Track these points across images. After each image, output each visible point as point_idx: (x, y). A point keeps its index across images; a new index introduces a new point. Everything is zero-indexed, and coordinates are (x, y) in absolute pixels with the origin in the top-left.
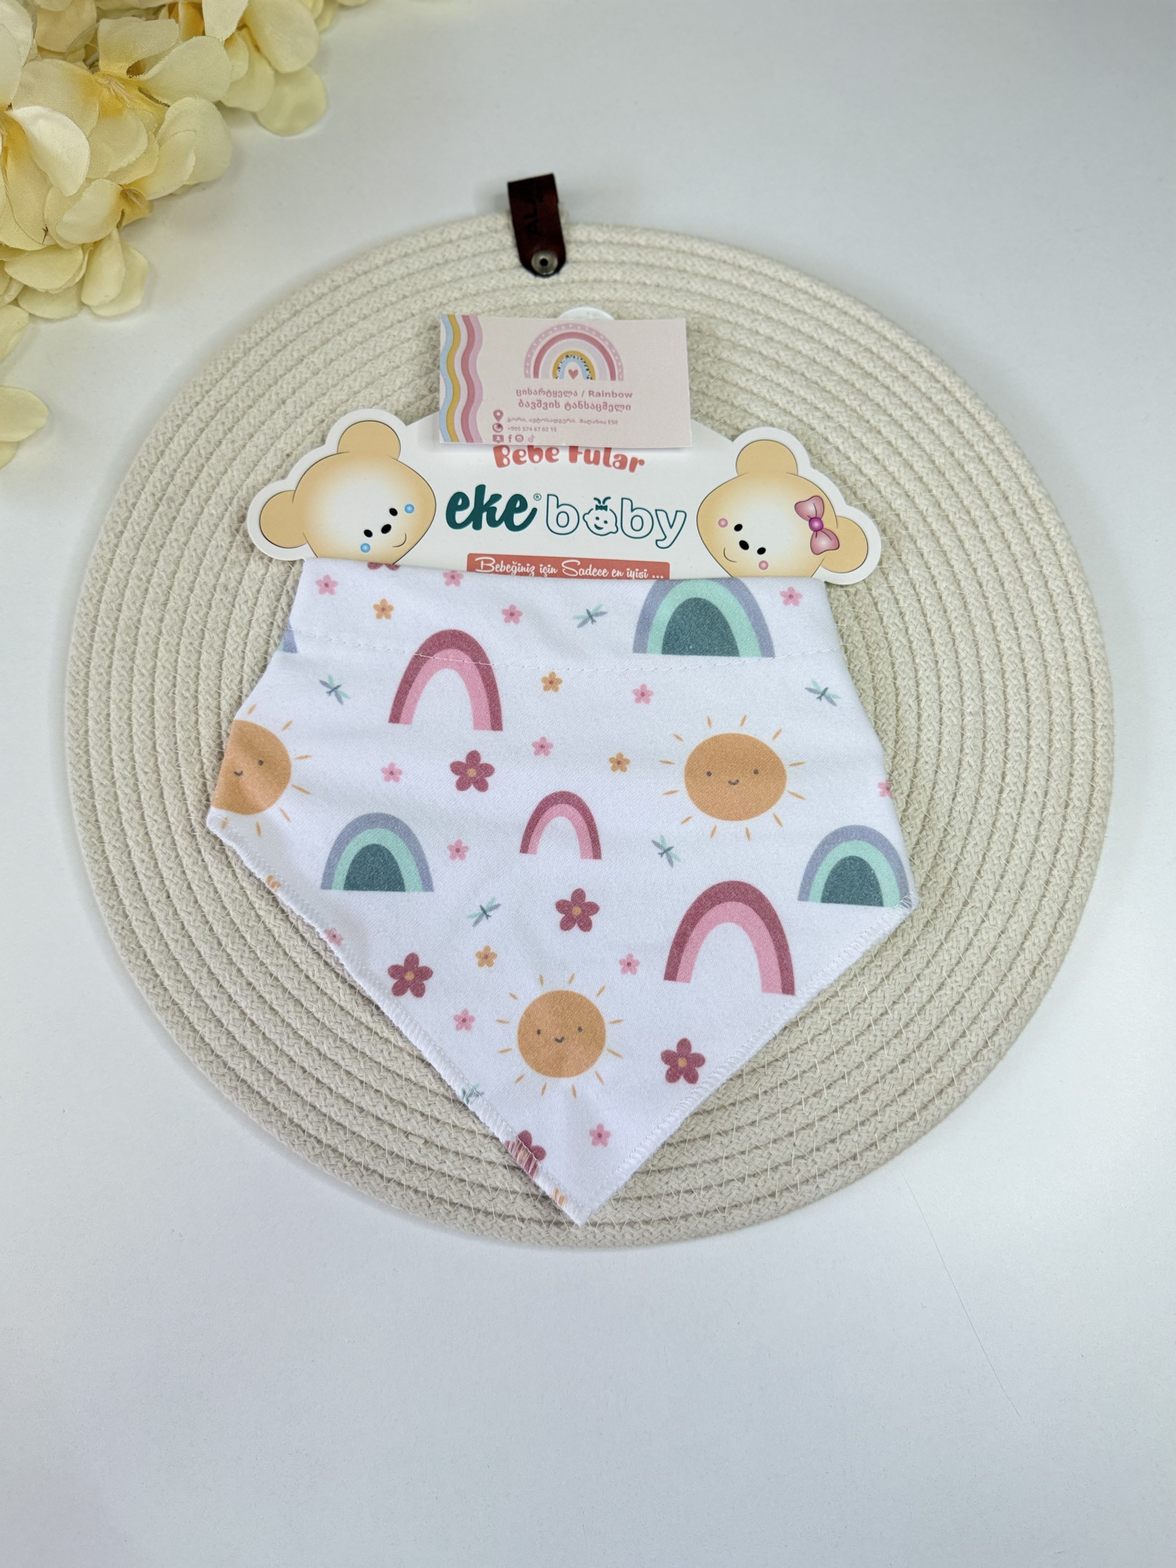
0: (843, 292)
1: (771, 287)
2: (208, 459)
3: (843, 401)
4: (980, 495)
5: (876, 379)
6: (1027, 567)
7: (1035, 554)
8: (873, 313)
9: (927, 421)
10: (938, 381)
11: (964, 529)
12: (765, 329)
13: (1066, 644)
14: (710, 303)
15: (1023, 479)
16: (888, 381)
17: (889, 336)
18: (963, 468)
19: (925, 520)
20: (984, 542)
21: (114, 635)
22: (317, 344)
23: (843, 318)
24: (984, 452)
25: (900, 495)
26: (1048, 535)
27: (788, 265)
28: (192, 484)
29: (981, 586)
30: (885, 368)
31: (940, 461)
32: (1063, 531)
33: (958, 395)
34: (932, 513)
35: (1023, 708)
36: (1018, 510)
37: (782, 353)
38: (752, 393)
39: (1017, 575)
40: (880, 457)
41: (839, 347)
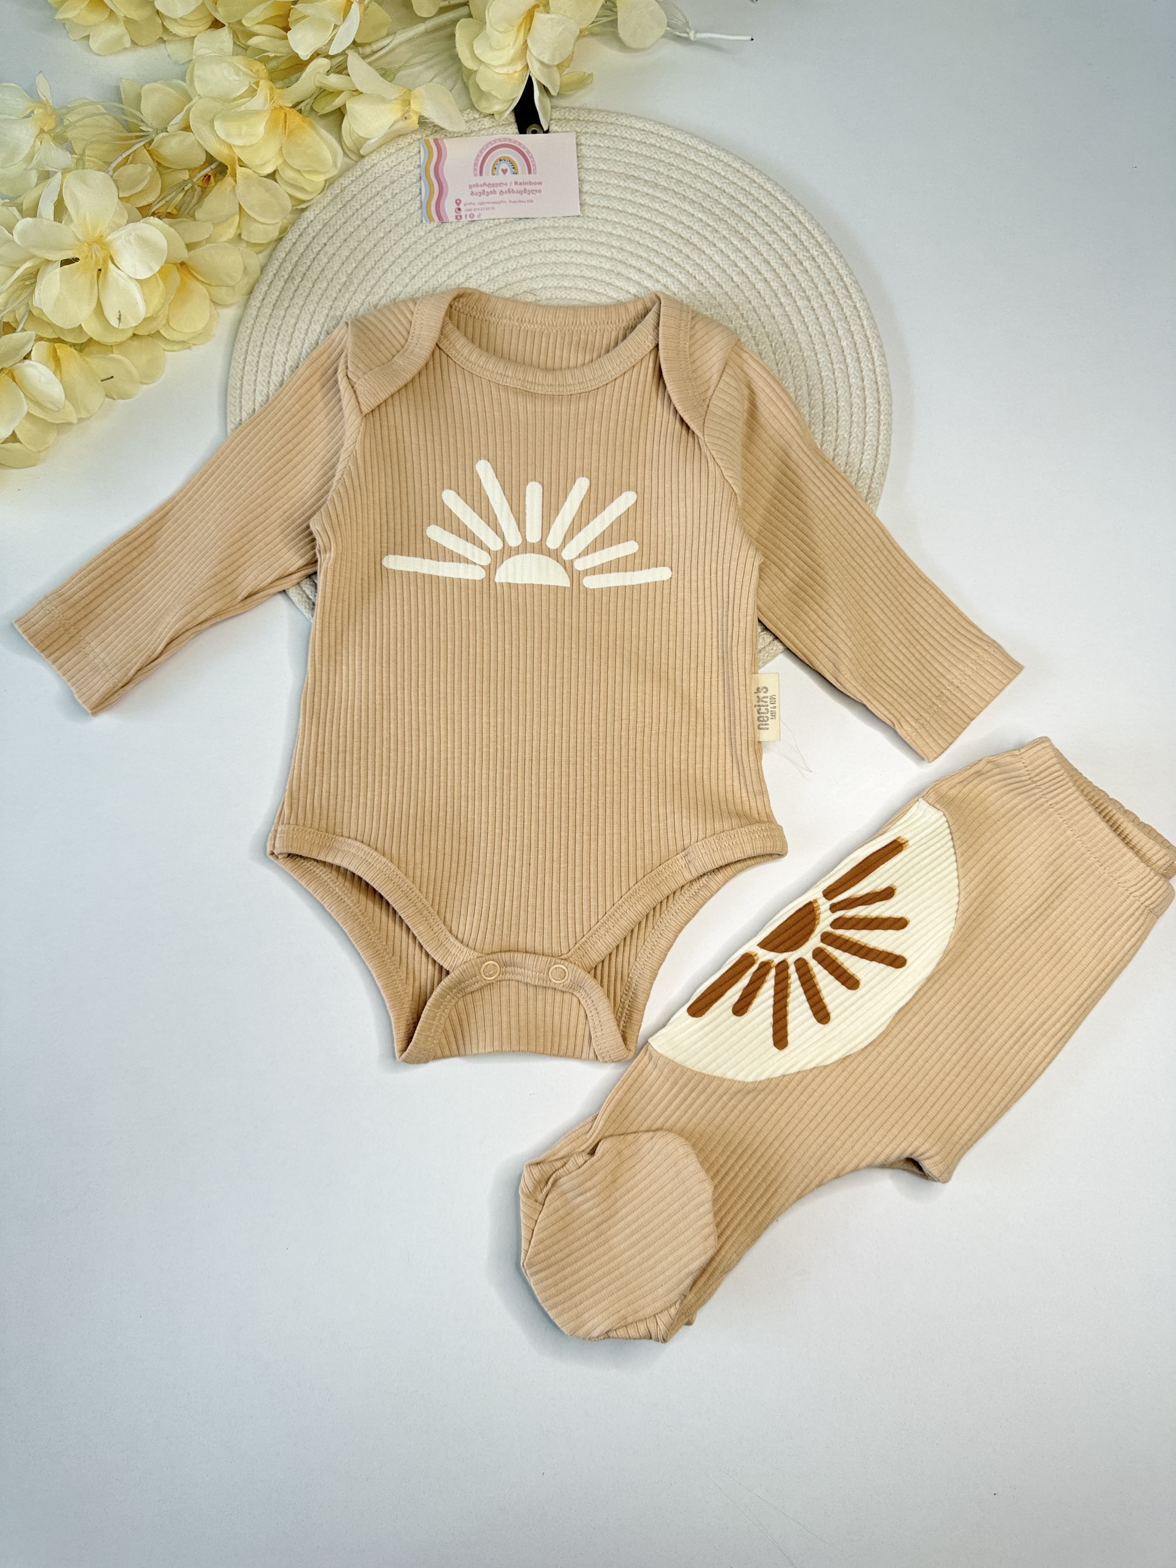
0: (728, 153)
1: (681, 148)
2: (318, 254)
3: (726, 221)
4: (812, 281)
5: (748, 207)
6: (841, 325)
7: (846, 318)
8: (747, 166)
9: (780, 234)
10: (788, 209)
11: (801, 301)
12: (676, 175)
13: (863, 374)
14: (641, 158)
15: (840, 271)
16: (755, 209)
17: (757, 180)
18: (802, 264)
19: (776, 295)
20: (814, 310)
21: (258, 362)
22: (388, 183)
23: (728, 168)
24: (816, 254)
25: (761, 280)
26: (855, 307)
27: (693, 136)
28: (307, 270)
29: (811, 337)
30: (753, 201)
31: (787, 258)
32: (865, 304)
33: (800, 218)
34: (781, 291)
35: (834, 412)
36: (836, 289)
37: (687, 191)
38: (667, 215)
39: (834, 331)
40: (749, 256)
41: (725, 187)
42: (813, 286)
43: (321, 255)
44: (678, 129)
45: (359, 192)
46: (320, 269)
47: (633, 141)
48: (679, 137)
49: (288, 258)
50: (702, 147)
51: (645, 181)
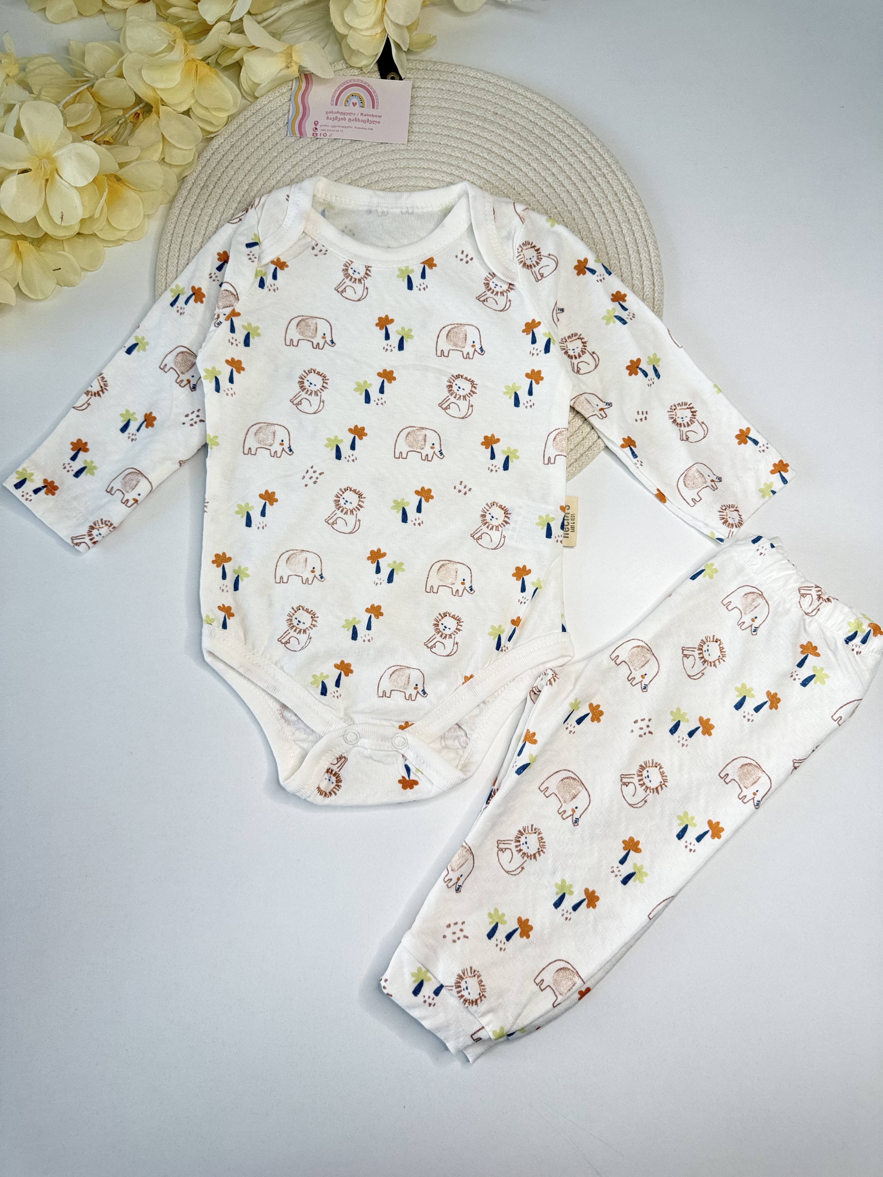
0: (539, 95)
1: (504, 92)
2: (227, 168)
3: (538, 147)
4: (604, 192)
5: (555, 137)
6: (625, 226)
7: (629, 220)
8: (554, 105)
9: (579, 157)
10: (585, 138)
11: (595, 207)
12: (501, 112)
13: (642, 262)
14: (474, 99)
15: (625, 185)
16: (560, 138)
17: (562, 116)
18: (595, 179)
20: (605, 214)
21: (180, 249)
22: (281, 115)
23: (539, 107)
24: (606, 172)
25: (564, 191)
26: (636, 211)
27: (513, 83)
28: (218, 180)
29: (602, 234)
30: (559, 131)
31: (584, 175)
32: (644, 210)
33: (595, 145)
34: (579, 200)
36: (621, 199)
37: (508, 123)
38: (494, 142)
39: (619, 230)
40: (555, 173)
41: (537, 121)
42: (604, 196)
43: (229, 169)
44: (502, 77)
45: (259, 122)
46: (227, 179)
47: (468, 85)
48: (502, 83)
49: (202, 171)
50: (520, 91)
51: (477, 116)
